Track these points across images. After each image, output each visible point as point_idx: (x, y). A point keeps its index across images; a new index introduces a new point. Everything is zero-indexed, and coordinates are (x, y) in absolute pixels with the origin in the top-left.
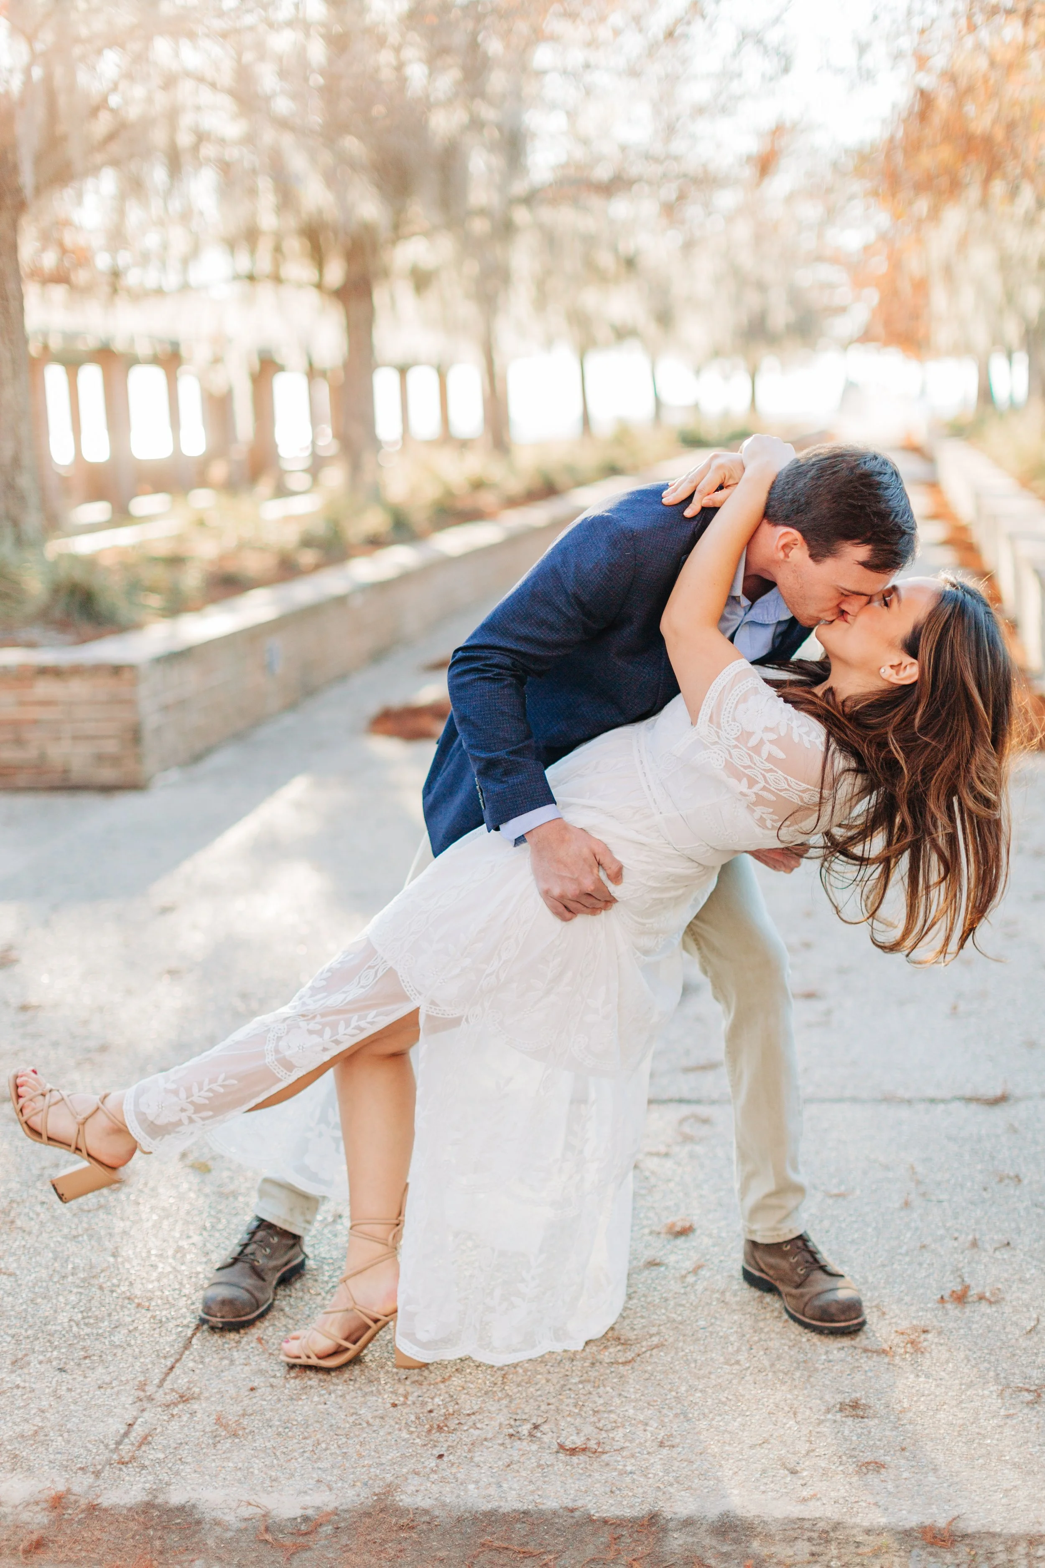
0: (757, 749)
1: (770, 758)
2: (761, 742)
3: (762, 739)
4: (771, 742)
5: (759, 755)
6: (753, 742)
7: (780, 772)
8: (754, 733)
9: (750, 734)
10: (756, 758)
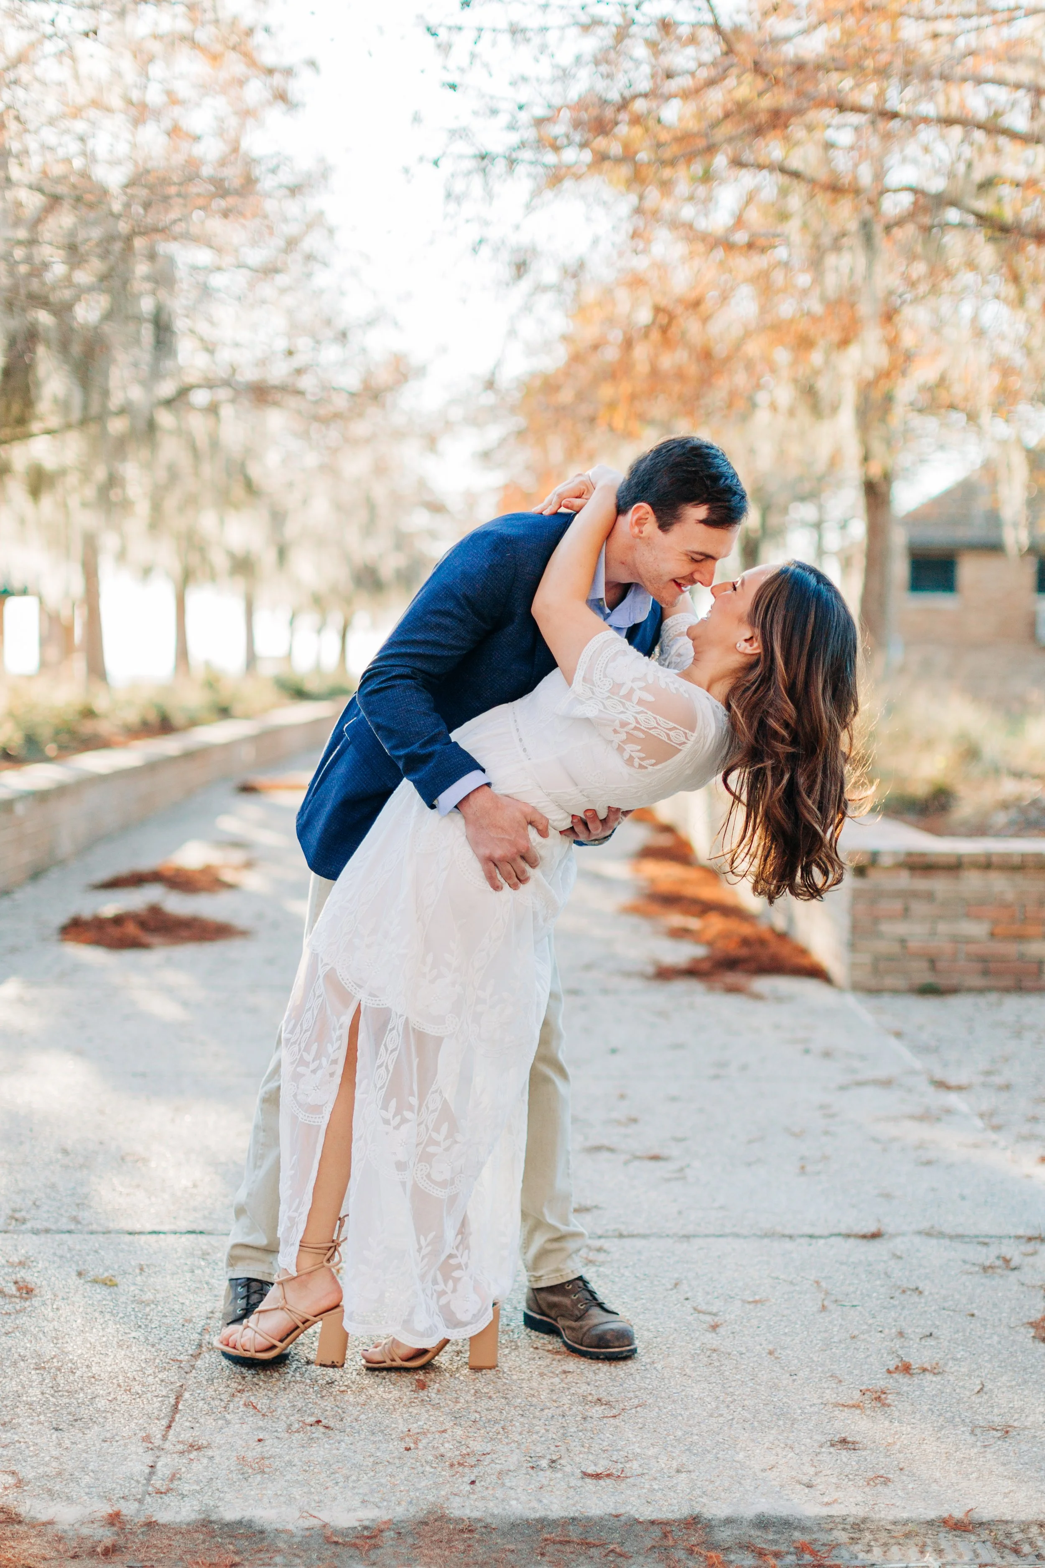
0: (628, 696)
1: (640, 702)
2: (631, 691)
3: (632, 688)
4: (640, 689)
5: (630, 700)
6: (623, 692)
7: (650, 713)
8: (624, 684)
9: (621, 685)
10: (628, 704)
